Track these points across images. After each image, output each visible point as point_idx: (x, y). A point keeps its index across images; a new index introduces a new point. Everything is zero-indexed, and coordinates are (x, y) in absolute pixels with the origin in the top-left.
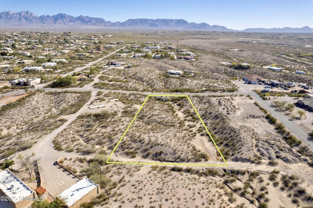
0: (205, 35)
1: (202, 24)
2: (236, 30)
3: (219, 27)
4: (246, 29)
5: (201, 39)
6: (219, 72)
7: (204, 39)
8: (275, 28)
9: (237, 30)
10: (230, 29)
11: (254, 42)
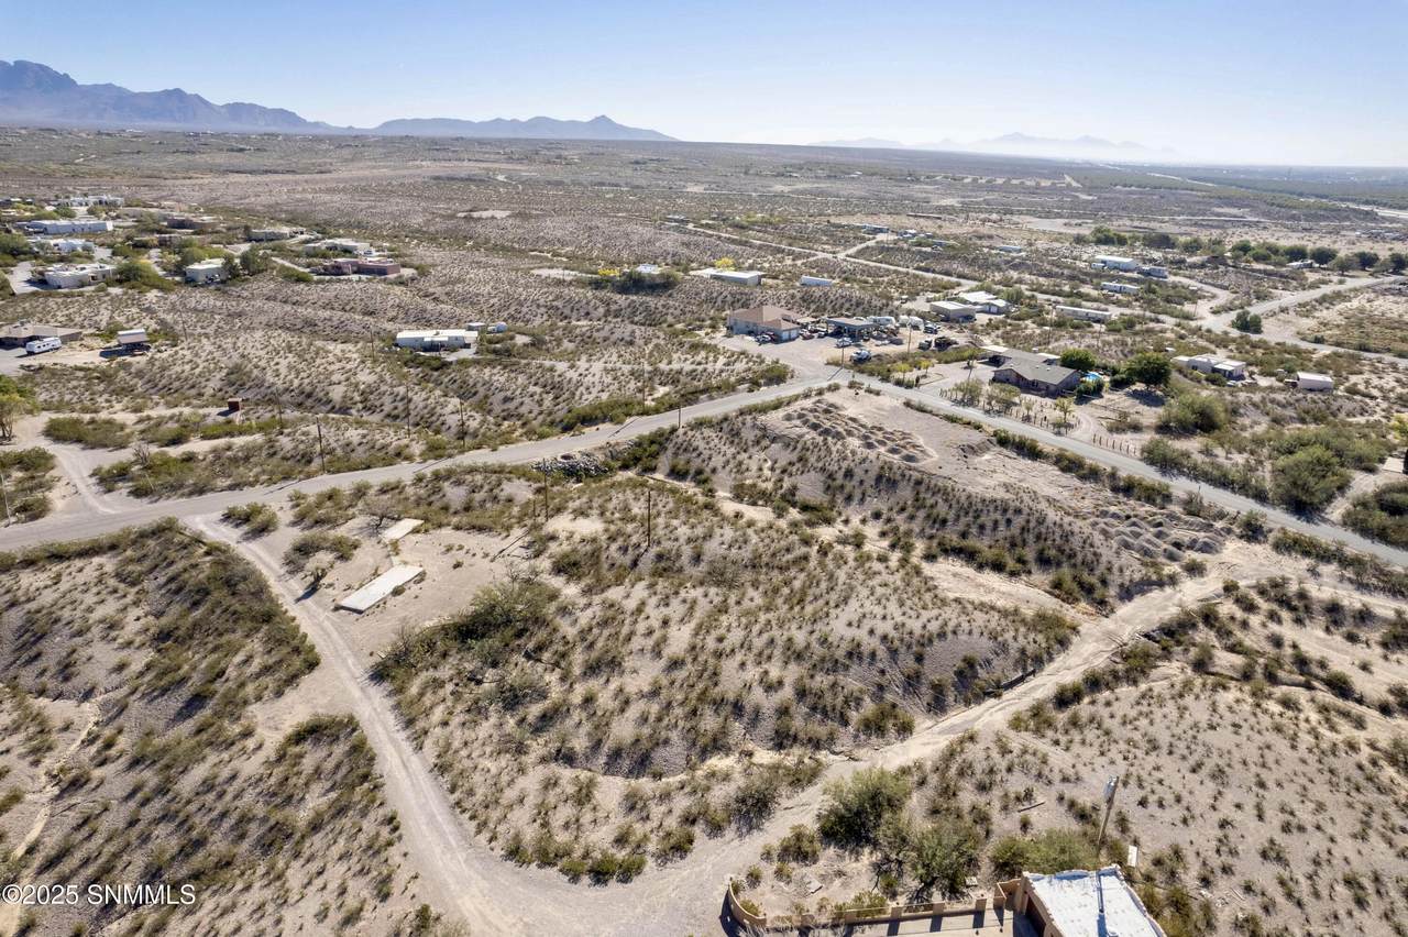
0: (241, 150)
1: (168, 93)
2: (346, 126)
3: (263, 110)
4: (386, 125)
5: (251, 172)
6: (588, 314)
7: (266, 172)
8: (498, 121)
9: (350, 128)
10: (316, 124)
11: (501, 178)
